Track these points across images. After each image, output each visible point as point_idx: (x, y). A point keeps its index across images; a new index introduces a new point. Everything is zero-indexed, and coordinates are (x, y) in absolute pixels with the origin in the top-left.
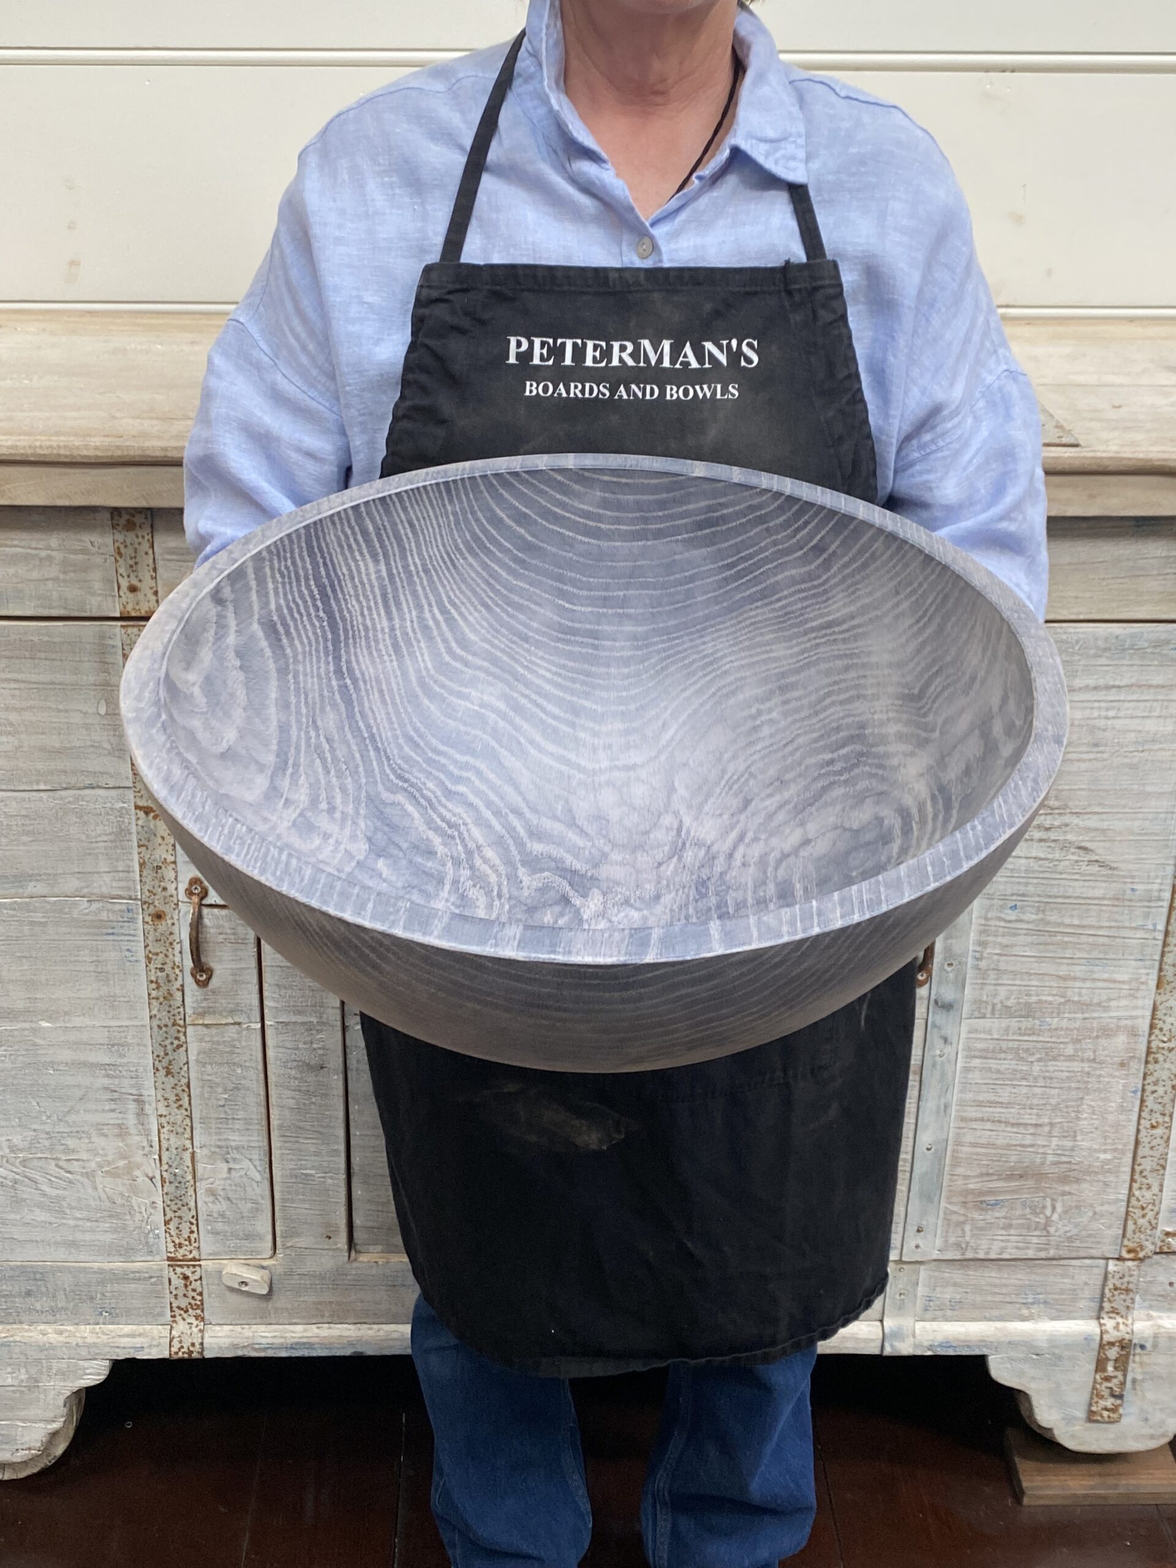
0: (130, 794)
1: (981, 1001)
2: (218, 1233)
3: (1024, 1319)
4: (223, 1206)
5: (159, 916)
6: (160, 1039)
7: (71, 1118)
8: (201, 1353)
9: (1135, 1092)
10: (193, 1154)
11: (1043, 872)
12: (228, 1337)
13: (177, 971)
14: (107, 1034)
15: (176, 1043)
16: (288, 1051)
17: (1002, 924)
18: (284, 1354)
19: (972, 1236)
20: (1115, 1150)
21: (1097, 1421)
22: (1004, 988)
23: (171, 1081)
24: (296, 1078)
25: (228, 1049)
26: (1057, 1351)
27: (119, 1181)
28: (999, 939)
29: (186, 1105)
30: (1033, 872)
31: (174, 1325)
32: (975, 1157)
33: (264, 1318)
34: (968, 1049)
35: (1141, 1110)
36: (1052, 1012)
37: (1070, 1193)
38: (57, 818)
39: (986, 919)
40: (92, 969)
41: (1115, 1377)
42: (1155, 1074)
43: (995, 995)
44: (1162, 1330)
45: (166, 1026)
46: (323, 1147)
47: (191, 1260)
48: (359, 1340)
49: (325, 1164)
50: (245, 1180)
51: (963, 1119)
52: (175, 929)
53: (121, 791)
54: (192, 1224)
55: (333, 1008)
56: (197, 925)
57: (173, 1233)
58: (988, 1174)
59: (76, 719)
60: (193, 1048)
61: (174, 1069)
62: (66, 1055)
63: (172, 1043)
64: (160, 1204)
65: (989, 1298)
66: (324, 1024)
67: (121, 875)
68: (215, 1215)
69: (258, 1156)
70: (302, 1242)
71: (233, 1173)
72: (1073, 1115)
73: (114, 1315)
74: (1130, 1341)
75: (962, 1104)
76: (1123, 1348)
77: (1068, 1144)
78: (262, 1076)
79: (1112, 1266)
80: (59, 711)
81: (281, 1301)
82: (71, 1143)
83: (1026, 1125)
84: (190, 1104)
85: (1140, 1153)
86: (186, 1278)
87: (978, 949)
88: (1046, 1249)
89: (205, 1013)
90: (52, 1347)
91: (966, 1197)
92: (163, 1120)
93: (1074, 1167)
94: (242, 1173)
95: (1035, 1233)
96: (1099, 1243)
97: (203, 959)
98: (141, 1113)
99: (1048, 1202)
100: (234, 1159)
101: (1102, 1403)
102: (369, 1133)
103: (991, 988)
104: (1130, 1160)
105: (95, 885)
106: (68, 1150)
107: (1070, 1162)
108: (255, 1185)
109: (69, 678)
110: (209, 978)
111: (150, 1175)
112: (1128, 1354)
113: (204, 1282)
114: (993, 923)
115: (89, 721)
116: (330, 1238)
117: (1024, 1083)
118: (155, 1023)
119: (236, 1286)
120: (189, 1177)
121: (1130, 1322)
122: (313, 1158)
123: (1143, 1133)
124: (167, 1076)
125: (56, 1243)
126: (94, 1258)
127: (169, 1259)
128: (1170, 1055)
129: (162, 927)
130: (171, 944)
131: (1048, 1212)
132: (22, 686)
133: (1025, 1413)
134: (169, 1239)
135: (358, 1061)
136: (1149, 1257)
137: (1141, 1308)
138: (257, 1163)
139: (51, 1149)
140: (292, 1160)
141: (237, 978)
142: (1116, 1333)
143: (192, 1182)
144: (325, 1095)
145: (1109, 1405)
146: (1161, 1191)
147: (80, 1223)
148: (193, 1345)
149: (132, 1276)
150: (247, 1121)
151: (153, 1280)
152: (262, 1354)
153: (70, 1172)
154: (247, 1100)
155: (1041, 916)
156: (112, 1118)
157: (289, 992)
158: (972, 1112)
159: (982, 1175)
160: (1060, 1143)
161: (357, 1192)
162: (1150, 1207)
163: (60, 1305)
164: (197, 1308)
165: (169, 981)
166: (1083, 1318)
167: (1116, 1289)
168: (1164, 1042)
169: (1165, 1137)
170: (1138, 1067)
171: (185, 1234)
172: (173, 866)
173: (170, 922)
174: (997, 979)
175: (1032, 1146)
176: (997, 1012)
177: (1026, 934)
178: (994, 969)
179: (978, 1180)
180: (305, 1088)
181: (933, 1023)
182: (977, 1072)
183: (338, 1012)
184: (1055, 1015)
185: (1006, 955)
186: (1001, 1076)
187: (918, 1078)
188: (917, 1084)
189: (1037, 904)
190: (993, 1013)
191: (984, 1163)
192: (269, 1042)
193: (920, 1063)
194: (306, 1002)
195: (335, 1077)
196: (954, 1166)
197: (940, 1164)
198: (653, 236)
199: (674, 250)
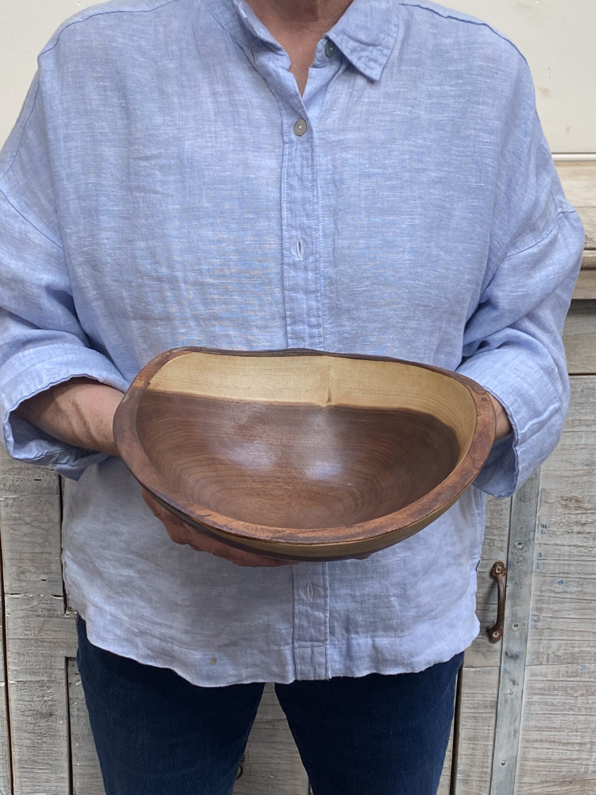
1: (539, 653)
11: (581, 556)
16: (26, 703)
17: (553, 595)
22: (555, 642)
24: (31, 724)
28: (551, 606)
30: (574, 556)
32: (537, 769)
34: (531, 688)
36: (591, 659)
39: (541, 591)
43: (549, 647)
46: (51, 776)
49: (54, 788)
51: (527, 741)
55: (59, 669)
58: (546, 782)
66: (52, 681)
75: (527, 730)
78: (6, 722)
83: (573, 744)
87: (536, 613)
102: (86, 763)
103: (546, 642)
114: (546, 594)
117: (571, 712)
122: (44, 784)
135: (78, 710)
138: (2, 789)
140: (28, 786)
144: (54, 736)
155: (580, 588)
157: (27, 658)
158: (534, 735)
159: (542, 782)
174: (550, 636)
175: (578, 759)
176: (550, 660)
177: (570, 602)
178: (547, 629)
179: (540, 786)
180: (39, 731)
181: (505, 669)
182: (537, 705)
183: (63, 672)
184: (592, 661)
185: (556, 618)
186: (555, 708)
187: (494, 711)
188: (494, 715)
189: (577, 580)
190: (548, 662)
191: (543, 773)
192: (11, 696)
193: (496, 700)
194: (40, 665)
195: (61, 722)
196: (521, 776)
197: (511, 775)
198: (307, 119)
199: (322, 131)
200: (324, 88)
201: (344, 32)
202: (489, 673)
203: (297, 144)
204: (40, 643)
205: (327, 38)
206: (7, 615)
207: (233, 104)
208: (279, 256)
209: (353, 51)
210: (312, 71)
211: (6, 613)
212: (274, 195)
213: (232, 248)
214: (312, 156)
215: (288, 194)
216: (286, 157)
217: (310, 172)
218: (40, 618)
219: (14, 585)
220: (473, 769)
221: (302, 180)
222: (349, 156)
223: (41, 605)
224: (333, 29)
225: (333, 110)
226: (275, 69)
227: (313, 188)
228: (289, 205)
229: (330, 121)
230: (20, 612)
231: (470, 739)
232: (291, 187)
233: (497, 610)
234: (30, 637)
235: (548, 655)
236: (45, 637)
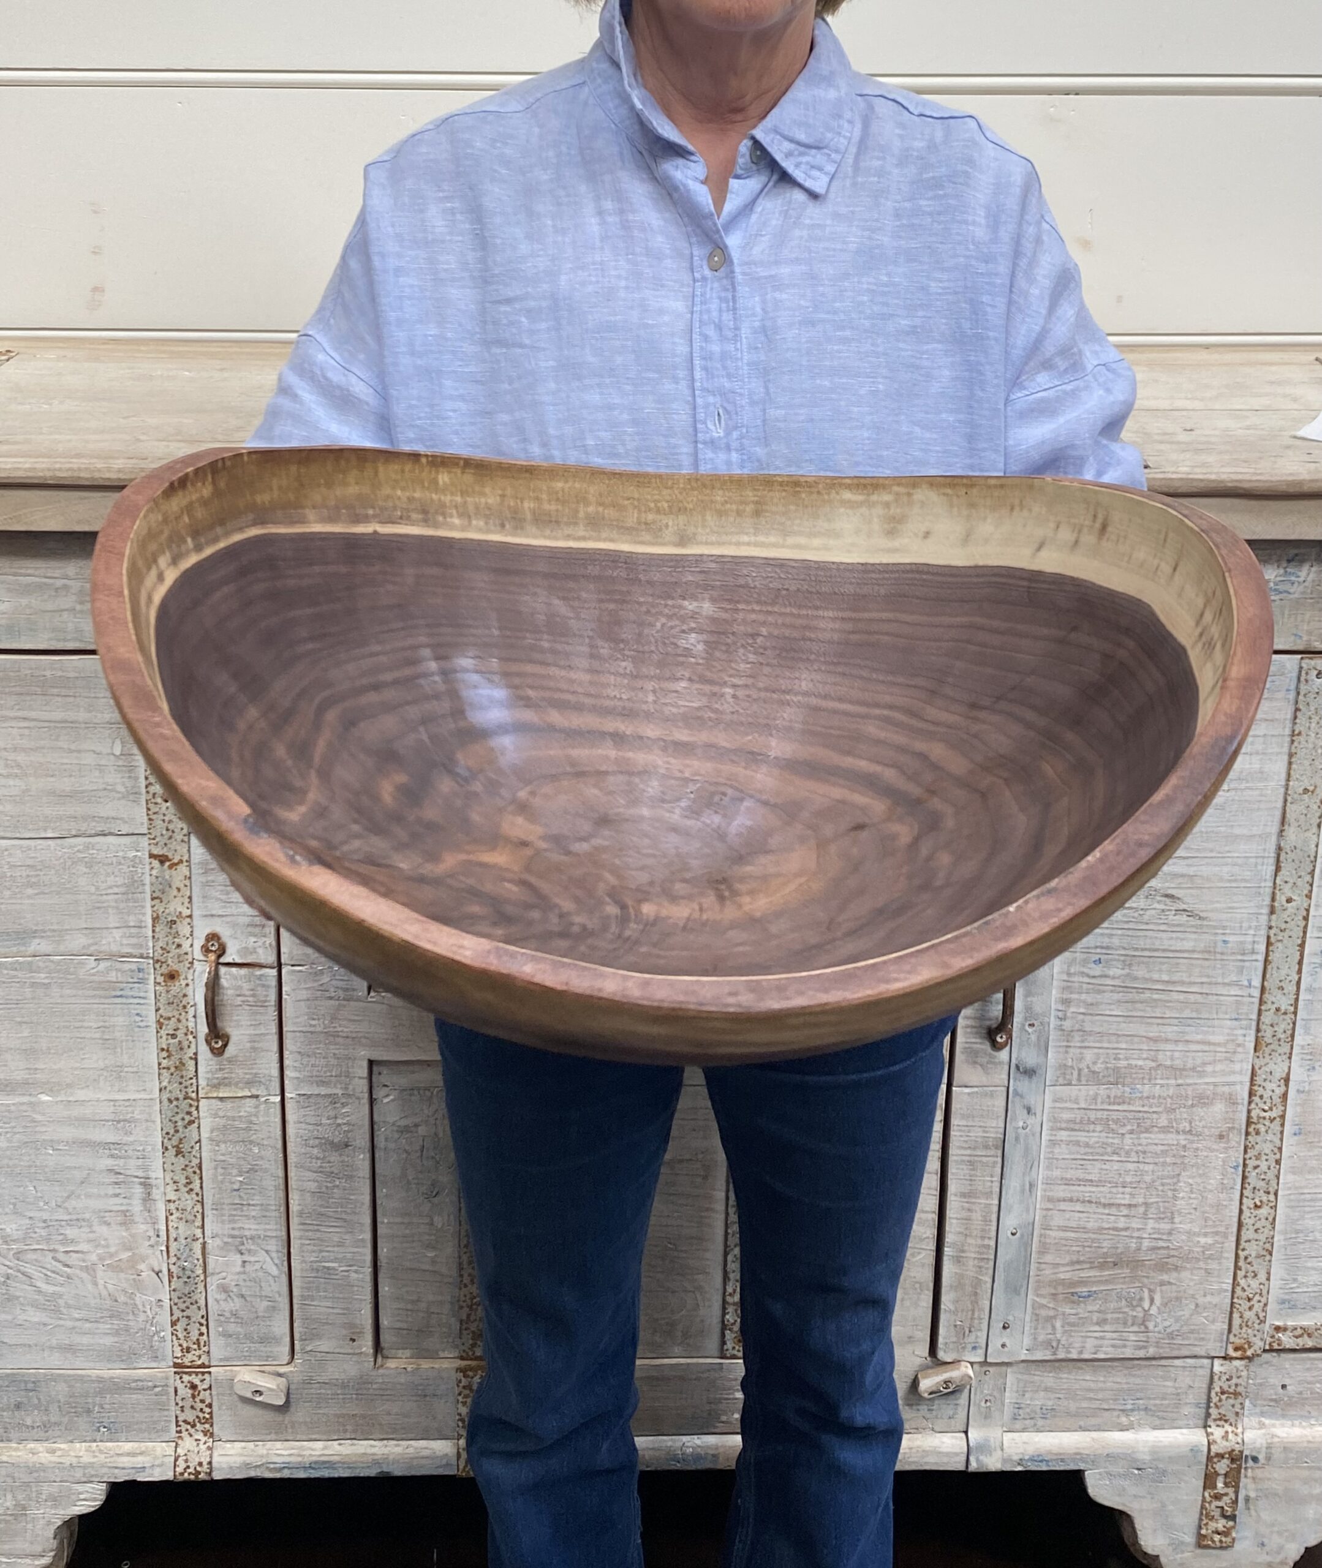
0: (144, 842)
1: (1066, 1067)
2: (230, 1336)
3: (1123, 1429)
4: (236, 1304)
5: (172, 976)
6: (170, 1114)
7: (72, 1203)
8: (210, 1474)
9: (1236, 1167)
10: (204, 1244)
11: (1128, 922)
12: (241, 1455)
13: (190, 1037)
14: (112, 1109)
15: (187, 1118)
16: (311, 1127)
17: (1086, 980)
18: (302, 1475)
19: (1065, 1332)
20: (1217, 1233)
21: (1207, 1547)
22: (1089, 1051)
23: (181, 1161)
24: (318, 1158)
25: (244, 1126)
26: (1161, 1466)
27: (122, 1275)
28: (1083, 997)
29: (197, 1189)
30: (1118, 922)
31: (180, 1442)
32: (1064, 1242)
33: (280, 1433)
34: (1055, 1120)
35: (1243, 1188)
36: (1143, 1078)
37: (1170, 1283)
38: (64, 869)
39: (1069, 974)
40: (97, 1035)
41: (1226, 1494)
42: (1257, 1147)
43: (1081, 1059)
44: (1276, 1440)
45: (177, 1099)
46: (347, 1237)
47: (199, 1367)
48: (386, 1458)
49: (349, 1256)
50: (260, 1274)
51: (1050, 1200)
52: (189, 991)
53: (135, 837)
54: (201, 1325)
55: (360, 1078)
56: (213, 986)
57: (180, 1336)
58: (1078, 1262)
59: (89, 759)
60: (206, 1123)
61: (185, 1147)
62: (68, 1133)
63: (183, 1119)
64: (167, 1303)
65: (1085, 1404)
66: (349, 1095)
67: (133, 930)
68: (228, 1315)
69: (275, 1246)
70: (324, 1345)
71: (248, 1268)
72: (1170, 1194)
73: (113, 1431)
74: (1241, 1452)
75: (1050, 1181)
76: (1233, 1460)
77: (1165, 1226)
78: (281, 1155)
79: (1217, 1364)
80: (71, 751)
81: (299, 1414)
82: (70, 1232)
83: (1119, 1205)
84: (201, 1187)
85: (1244, 1238)
86: (194, 1387)
87: (1061, 1007)
88: (1145, 1347)
89: (219, 1084)
90: (43, 1468)
91: (1055, 1288)
92: (172, 1206)
93: (1172, 1253)
94: (257, 1266)
95: (1131, 1329)
96: (1203, 1339)
97: (219, 1024)
98: (148, 1198)
99: (1146, 1294)
100: (249, 1251)
101: (1213, 1525)
102: (399, 1220)
103: (1076, 1051)
104: (1234, 1245)
105: (104, 942)
106: (66, 1241)
107: (1168, 1247)
108: (272, 1281)
109: (82, 716)
110: (225, 1045)
111: (157, 1269)
112: (1240, 1466)
113: (214, 1392)
114: (1076, 979)
115: (103, 762)
116: (354, 1340)
117: (1115, 1158)
118: (166, 1096)
119: (249, 1395)
120: (199, 1271)
121: (1240, 1430)
122: (336, 1249)
123: (1246, 1213)
124: (176, 1155)
125: (51, 1348)
126: (91, 1365)
127: (176, 1365)
128: (1272, 1126)
129: (176, 987)
130: (185, 1007)
131: (1146, 1305)
132: (32, 724)
133: (1128, 1541)
134: (176, 1342)
135: (386, 1140)
136: (1258, 1355)
137: (1251, 1414)
138: (274, 1255)
139: (48, 1240)
140: (313, 1251)
141: (256, 1045)
142: (1225, 1443)
143: (202, 1277)
144: (350, 1177)
145: (1221, 1528)
146: (1268, 1279)
147: (78, 1324)
148: (200, 1464)
149: (133, 1385)
150: (264, 1207)
151: (157, 1390)
152: (278, 1475)
153: (68, 1266)
154: (264, 1183)
155: (1127, 971)
156: (114, 1204)
157: (313, 1060)
158: (1061, 1192)
159: (1072, 1263)
160: (1157, 1226)
161: (385, 1289)
162: (1257, 1297)
163: (53, 1420)
164: (205, 1422)
165: (181, 1049)
166: (1188, 1427)
167: (1223, 1393)
168: (1265, 1111)
169: (1271, 1219)
170: (1237, 1140)
171: (194, 1335)
172: (188, 920)
173: (183, 983)
174: (1083, 1041)
175: (1126, 1229)
176: (1083, 1079)
177: (1112, 991)
178: (1079, 1030)
179: (1068, 1268)
180: (328, 1169)
181: (1015, 1090)
182: (1063, 1146)
183: (365, 1082)
184: (1146, 1081)
185: (1091, 1015)
186: (1090, 1150)
187: (1000, 1153)
188: (999, 1160)
189: (1122, 958)
190: (1079, 1080)
191: (1074, 1248)
192: (290, 1117)
193: (1002, 1136)
194: (331, 1071)
195: (362, 1156)
196: (1041, 1253)
197: (1026, 1251)
198: (726, 247)
199: (747, 263)
200: (749, 206)
201: (776, 131)
202: (992, 1095)
203: (712, 282)
204: (331, 1039)
205: (753, 138)
206: (284, 996)
207: (626, 226)
208: (691, 430)
209: (789, 155)
210: (734, 183)
211: (284, 993)
212: (682, 349)
213: (625, 416)
214: (734, 297)
215: (702, 348)
216: (698, 300)
217: (731, 317)
218: (332, 1002)
219: (295, 952)
220: (970, 1241)
221: (721, 329)
222: (785, 296)
223: (334, 982)
224: (761, 126)
225: (761, 235)
226: (684, 180)
227: (736, 338)
228: (703, 362)
229: (756, 251)
230: (304, 992)
231: (963, 1195)
232: (706, 338)
233: (1001, 1001)
234: (318, 1029)
235: (1080, 1070)
236: (340, 1029)
